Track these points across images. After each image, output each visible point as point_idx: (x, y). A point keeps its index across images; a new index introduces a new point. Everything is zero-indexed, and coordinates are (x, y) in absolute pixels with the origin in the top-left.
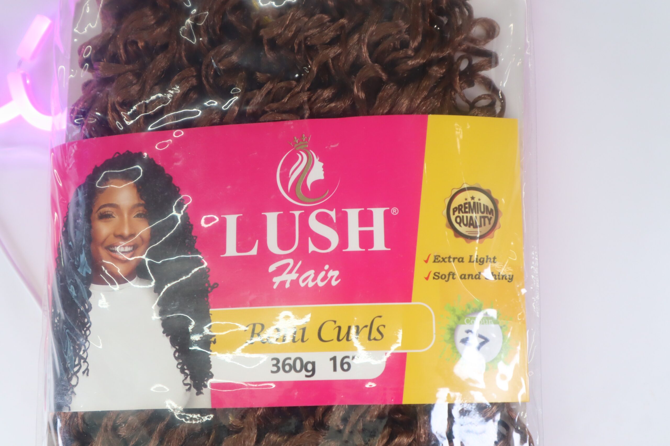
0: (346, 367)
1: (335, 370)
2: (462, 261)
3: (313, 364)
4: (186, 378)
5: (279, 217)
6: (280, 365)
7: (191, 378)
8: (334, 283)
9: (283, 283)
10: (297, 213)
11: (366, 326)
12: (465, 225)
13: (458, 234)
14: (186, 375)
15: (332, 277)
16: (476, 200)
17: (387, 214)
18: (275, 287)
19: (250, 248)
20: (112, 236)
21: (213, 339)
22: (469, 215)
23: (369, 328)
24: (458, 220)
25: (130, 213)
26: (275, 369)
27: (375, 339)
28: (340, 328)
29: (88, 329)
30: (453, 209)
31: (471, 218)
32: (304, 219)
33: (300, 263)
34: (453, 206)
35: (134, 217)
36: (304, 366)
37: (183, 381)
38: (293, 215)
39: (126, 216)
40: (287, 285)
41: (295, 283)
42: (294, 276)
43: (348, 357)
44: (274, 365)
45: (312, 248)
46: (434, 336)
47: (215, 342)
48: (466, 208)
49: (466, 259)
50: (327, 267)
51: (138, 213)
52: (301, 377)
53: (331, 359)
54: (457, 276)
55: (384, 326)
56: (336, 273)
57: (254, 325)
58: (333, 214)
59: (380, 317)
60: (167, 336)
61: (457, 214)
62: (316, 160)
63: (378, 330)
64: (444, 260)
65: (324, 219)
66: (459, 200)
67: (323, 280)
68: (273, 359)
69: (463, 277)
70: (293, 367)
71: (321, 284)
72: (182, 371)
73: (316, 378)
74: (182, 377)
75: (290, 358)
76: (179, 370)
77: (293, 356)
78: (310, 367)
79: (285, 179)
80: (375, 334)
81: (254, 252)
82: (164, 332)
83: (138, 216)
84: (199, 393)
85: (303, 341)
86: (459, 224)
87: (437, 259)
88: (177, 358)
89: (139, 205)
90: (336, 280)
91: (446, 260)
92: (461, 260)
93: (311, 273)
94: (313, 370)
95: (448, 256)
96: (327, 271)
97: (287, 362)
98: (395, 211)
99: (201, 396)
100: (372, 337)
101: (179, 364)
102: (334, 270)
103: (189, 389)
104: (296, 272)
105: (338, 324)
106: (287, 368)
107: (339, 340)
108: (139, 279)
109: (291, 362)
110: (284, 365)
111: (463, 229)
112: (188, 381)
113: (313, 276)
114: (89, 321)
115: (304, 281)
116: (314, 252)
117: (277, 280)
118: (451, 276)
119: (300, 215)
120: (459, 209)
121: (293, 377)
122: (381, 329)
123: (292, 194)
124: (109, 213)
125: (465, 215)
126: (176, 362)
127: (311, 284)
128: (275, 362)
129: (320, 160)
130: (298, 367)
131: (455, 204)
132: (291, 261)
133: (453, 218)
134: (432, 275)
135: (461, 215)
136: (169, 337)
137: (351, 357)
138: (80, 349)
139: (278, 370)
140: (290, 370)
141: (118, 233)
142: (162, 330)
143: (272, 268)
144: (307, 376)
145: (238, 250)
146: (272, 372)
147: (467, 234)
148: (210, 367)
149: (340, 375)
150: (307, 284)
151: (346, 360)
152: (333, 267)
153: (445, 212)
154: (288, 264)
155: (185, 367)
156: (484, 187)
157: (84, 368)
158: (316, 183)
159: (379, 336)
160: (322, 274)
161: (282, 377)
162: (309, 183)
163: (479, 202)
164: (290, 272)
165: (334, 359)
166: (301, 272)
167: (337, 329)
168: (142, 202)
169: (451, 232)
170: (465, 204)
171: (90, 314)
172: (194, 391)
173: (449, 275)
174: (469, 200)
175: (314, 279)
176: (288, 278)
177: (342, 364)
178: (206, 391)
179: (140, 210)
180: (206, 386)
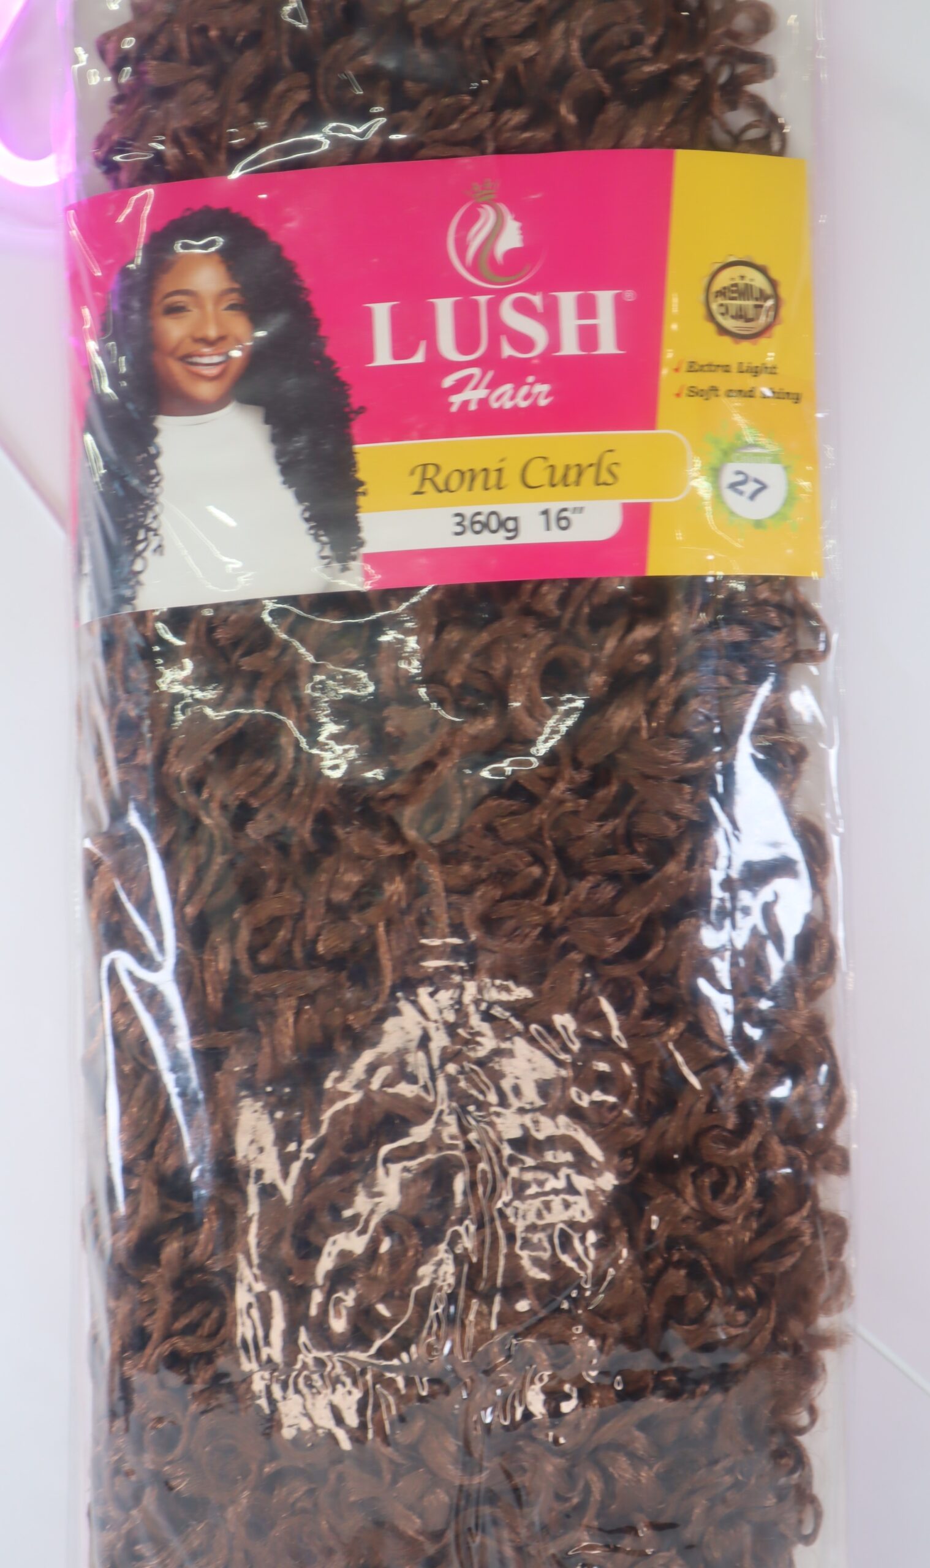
0: (563, 523)
1: (548, 528)
2: (727, 371)
3: (516, 520)
4: (323, 548)
5: (456, 304)
6: (467, 523)
7: (330, 548)
8: (543, 402)
9: (466, 403)
10: (482, 300)
11: (591, 465)
12: (733, 317)
13: (723, 331)
14: (323, 544)
15: (538, 395)
16: (747, 281)
17: (618, 300)
18: (454, 409)
19: (412, 352)
20: (189, 341)
21: (361, 490)
22: (739, 302)
23: (594, 468)
24: (721, 310)
25: (216, 303)
26: (459, 529)
27: (604, 484)
28: (553, 469)
29: (157, 484)
30: (714, 294)
31: (741, 307)
32: (493, 308)
33: (490, 374)
34: (712, 291)
35: (224, 309)
36: (502, 524)
37: (319, 553)
38: (476, 304)
39: (210, 307)
40: (473, 407)
41: (483, 402)
42: (482, 393)
43: (565, 510)
44: (457, 524)
45: (507, 351)
48: (732, 292)
49: (734, 368)
50: (530, 379)
51: (232, 302)
52: (499, 539)
53: (541, 513)
54: (721, 392)
55: (618, 465)
56: (545, 388)
57: (425, 468)
58: (537, 299)
59: (611, 451)
61: (719, 299)
62: (509, 218)
63: (609, 470)
64: (702, 368)
65: (524, 307)
66: (724, 279)
67: (526, 397)
68: (455, 515)
69: (729, 393)
70: (486, 525)
71: (524, 404)
72: (316, 537)
73: (522, 539)
74: (317, 546)
75: (479, 514)
76: (312, 537)
77: (486, 509)
78: (511, 525)
79: (462, 248)
80: (605, 476)
81: (419, 358)
82: (284, 482)
83: (231, 307)
84: (344, 567)
85: (498, 486)
86: (724, 314)
87: (693, 367)
88: (307, 520)
89: (232, 290)
90: (547, 397)
91: (706, 368)
92: (726, 369)
93: (508, 388)
94: (516, 529)
95: (708, 363)
96: (532, 384)
97: (478, 518)
98: (629, 295)
99: (347, 572)
100: (601, 480)
101: (311, 528)
102: (543, 382)
103: (328, 564)
104: (488, 387)
105: (551, 463)
106: (477, 527)
107: (552, 484)
108: (238, 404)
109: (482, 518)
110: (473, 523)
111: (729, 323)
112: (327, 552)
113: (509, 392)
114: (158, 474)
115: (498, 399)
116: (511, 358)
117: (456, 400)
118: (713, 393)
119: (488, 303)
120: (721, 293)
121: (487, 539)
122: (614, 468)
123: (474, 270)
124: (179, 304)
125: (732, 302)
126: (305, 526)
127: (508, 405)
128: (458, 519)
129: (516, 219)
130: (494, 524)
131: (718, 285)
132: (476, 371)
133: (714, 307)
134: (684, 392)
135: (725, 302)
137: (571, 510)
138: (145, 516)
139: (464, 531)
140: (481, 531)
141: (199, 335)
142: (280, 479)
143: (448, 382)
144: (507, 538)
145: (396, 356)
146: (457, 534)
147: (734, 330)
148: (359, 530)
149: (556, 536)
150: (502, 405)
151: (564, 514)
152: (540, 380)
153: (702, 295)
154: (471, 377)
155: (321, 532)
156: (759, 261)
157: (154, 543)
158: (511, 254)
159: (610, 480)
160: (524, 390)
161: (470, 540)
162: (499, 253)
163: (752, 283)
164: (475, 388)
165: (545, 513)
166: (493, 386)
167: (549, 469)
168: (236, 286)
169: (711, 328)
170: (731, 286)
171: (161, 462)
172: (336, 566)
173: (710, 390)
174: (738, 281)
175: (513, 398)
176: (472, 396)
177: (559, 519)
178: (355, 565)
179: (234, 298)
180: (354, 558)
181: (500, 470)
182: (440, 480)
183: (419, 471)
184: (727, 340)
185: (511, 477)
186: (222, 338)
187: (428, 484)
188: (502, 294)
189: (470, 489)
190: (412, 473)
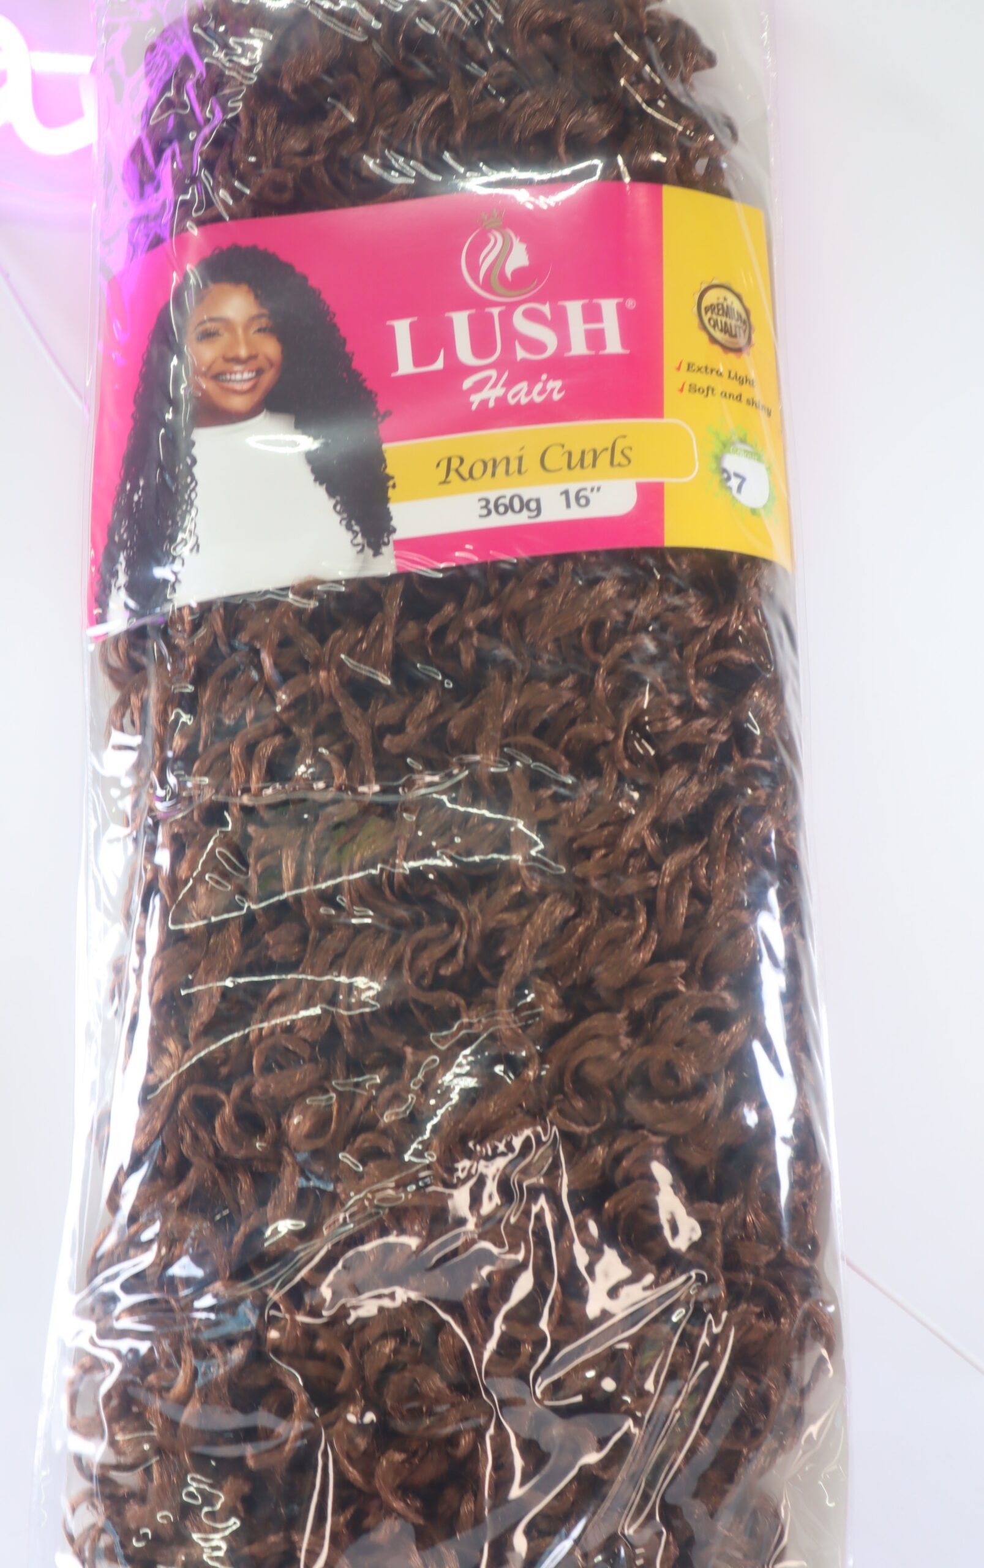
0: (583, 501)
1: (568, 505)
2: (720, 376)
3: (538, 501)
4: (355, 537)
5: (471, 319)
6: (491, 506)
7: (363, 536)
8: (556, 397)
9: (484, 403)
10: (495, 311)
11: (606, 449)
12: (721, 331)
13: (713, 340)
14: (355, 533)
15: (552, 390)
16: (729, 303)
17: (621, 310)
18: (474, 407)
19: (433, 360)
20: (221, 361)
21: (391, 483)
22: (724, 319)
23: (609, 452)
24: (712, 322)
25: (246, 328)
26: (485, 512)
27: (619, 465)
28: (570, 454)
29: (193, 490)
30: (706, 308)
31: (726, 323)
32: (507, 318)
33: (506, 375)
34: (703, 305)
35: (255, 332)
36: (525, 505)
37: (352, 541)
38: (491, 316)
39: (240, 331)
40: (491, 404)
41: (501, 401)
42: (499, 391)
43: (585, 489)
44: (482, 508)
45: (521, 354)
46: (697, 464)
47: (394, 486)
48: (719, 310)
49: (725, 374)
50: (544, 377)
51: (261, 326)
52: (522, 518)
53: (562, 494)
54: (717, 393)
55: (631, 449)
56: (558, 384)
57: (449, 460)
58: (546, 309)
59: (624, 437)
60: (321, 484)
61: (709, 314)
62: (516, 242)
63: (622, 452)
64: (699, 369)
65: (533, 316)
66: (711, 298)
67: (540, 393)
68: (480, 500)
69: (724, 395)
70: (509, 507)
71: (538, 399)
72: (349, 527)
73: (545, 517)
74: (350, 535)
75: (504, 497)
76: (344, 527)
77: (509, 493)
78: (533, 505)
79: (474, 269)
80: (619, 458)
81: (439, 365)
82: (316, 480)
83: (260, 330)
84: (377, 553)
85: (520, 471)
86: (714, 327)
87: (691, 368)
88: (339, 513)
89: (260, 316)
90: (559, 391)
91: (703, 370)
92: (719, 373)
93: (523, 386)
94: (539, 509)
95: (704, 365)
96: (545, 382)
97: (501, 501)
98: (631, 304)
99: (379, 558)
100: (616, 462)
101: (343, 519)
102: (555, 379)
103: (362, 551)
104: (504, 385)
105: (567, 448)
106: (501, 509)
107: (569, 466)
108: (269, 414)
109: (507, 501)
110: (496, 507)
111: (718, 335)
112: (359, 539)
113: (525, 390)
114: (193, 480)
115: (514, 396)
116: (524, 360)
117: (476, 399)
118: (710, 392)
119: (501, 314)
120: (711, 308)
121: (511, 519)
122: (627, 452)
123: (486, 286)
124: (213, 330)
125: (719, 319)
126: (338, 518)
127: (524, 401)
128: (483, 503)
129: (522, 240)
130: (517, 505)
131: (706, 302)
132: (493, 373)
133: (706, 319)
134: (686, 388)
135: (714, 316)
136: (324, 486)
137: (589, 490)
138: (182, 521)
139: (489, 513)
140: (506, 512)
141: (231, 355)
142: (312, 477)
143: (467, 384)
144: (530, 517)
145: (417, 363)
146: (481, 516)
147: (723, 342)
148: (391, 519)
149: (576, 513)
150: (519, 401)
151: (582, 493)
152: (553, 377)
153: (695, 309)
154: (489, 378)
155: (353, 522)
156: (737, 289)
158: (518, 273)
159: (624, 461)
160: (538, 387)
161: (496, 521)
162: (509, 271)
163: (732, 305)
164: (494, 386)
165: (566, 493)
166: (509, 384)
167: (566, 456)
168: (265, 311)
169: (704, 337)
170: (718, 305)
171: (195, 470)
172: (369, 552)
173: (708, 389)
174: (721, 300)
175: (529, 393)
176: (491, 394)
177: (577, 499)
178: (388, 551)
179: (264, 322)
180: (387, 544)
181: (520, 459)
182: (465, 471)
183: (444, 464)
184: (717, 349)
185: (531, 462)
186: (252, 357)
187: (453, 474)
188: (511, 307)
189: (493, 474)
190: (438, 465)
